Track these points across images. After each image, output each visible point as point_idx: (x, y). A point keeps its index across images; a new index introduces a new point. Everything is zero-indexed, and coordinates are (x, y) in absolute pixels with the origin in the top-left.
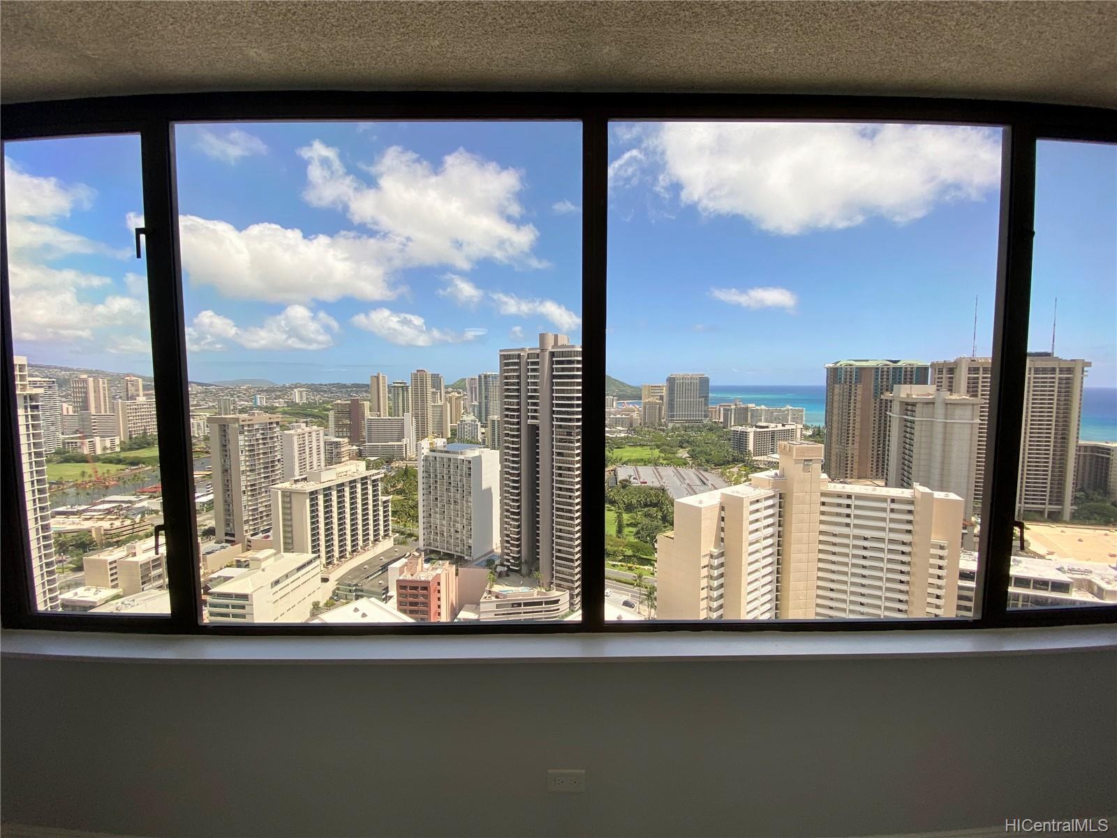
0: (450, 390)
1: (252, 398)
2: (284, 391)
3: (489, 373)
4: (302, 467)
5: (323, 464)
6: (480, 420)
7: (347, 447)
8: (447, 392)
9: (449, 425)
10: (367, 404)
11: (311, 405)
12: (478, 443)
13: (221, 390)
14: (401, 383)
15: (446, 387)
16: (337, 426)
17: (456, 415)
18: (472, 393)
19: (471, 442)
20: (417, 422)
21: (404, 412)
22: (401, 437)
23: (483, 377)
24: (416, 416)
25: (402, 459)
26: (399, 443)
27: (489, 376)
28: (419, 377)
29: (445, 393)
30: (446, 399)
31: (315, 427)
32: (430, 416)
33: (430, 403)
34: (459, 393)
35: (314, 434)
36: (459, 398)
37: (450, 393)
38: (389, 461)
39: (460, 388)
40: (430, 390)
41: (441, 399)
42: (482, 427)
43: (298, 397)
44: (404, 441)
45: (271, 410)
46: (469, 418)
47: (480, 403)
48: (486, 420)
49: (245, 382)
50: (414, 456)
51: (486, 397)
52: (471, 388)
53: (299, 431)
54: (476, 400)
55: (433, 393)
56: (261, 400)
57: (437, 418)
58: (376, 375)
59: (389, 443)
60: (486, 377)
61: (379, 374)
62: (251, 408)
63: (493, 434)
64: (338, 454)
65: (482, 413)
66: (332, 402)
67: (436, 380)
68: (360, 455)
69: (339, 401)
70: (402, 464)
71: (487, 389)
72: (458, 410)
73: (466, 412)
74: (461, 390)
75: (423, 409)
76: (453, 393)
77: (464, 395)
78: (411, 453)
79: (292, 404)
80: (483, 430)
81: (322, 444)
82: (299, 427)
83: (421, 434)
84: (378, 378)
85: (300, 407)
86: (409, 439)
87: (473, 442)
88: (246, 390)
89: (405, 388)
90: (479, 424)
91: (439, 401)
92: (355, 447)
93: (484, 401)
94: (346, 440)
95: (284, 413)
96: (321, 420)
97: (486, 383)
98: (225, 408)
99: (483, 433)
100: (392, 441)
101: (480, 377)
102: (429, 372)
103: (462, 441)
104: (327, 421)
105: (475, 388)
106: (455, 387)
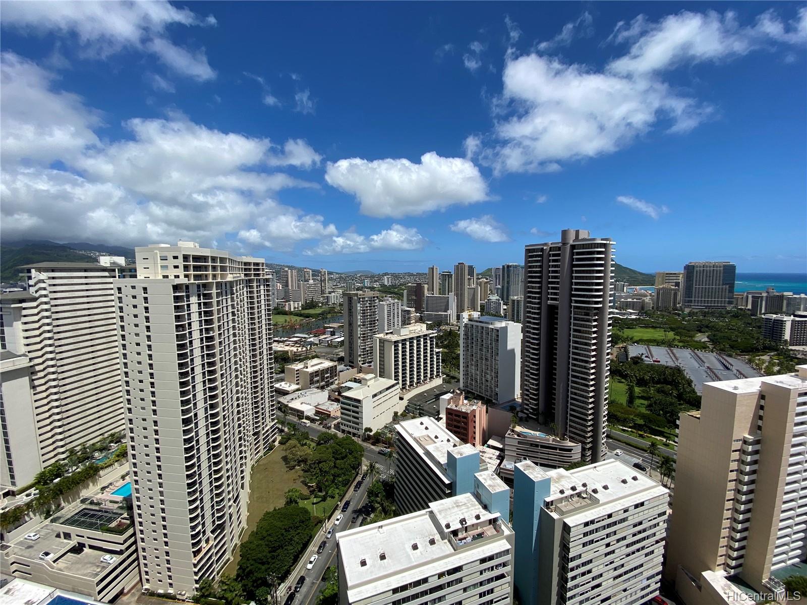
0: (480, 277)
1: (362, 282)
2: (380, 277)
3: (510, 264)
4: (389, 325)
5: (400, 324)
6: (502, 300)
7: (414, 315)
8: (478, 279)
9: (479, 302)
10: (426, 286)
11: (393, 286)
12: (500, 316)
13: (348, 277)
14: (447, 272)
15: (478, 275)
16: (408, 300)
17: (485, 295)
18: (496, 279)
19: (495, 316)
20: (457, 299)
21: (449, 292)
22: (446, 310)
23: (506, 267)
24: (457, 295)
25: (448, 324)
26: (445, 313)
27: (511, 266)
28: (460, 267)
30: (477, 284)
31: (396, 301)
32: (466, 295)
33: (467, 287)
34: (487, 279)
35: (396, 304)
36: (486, 283)
37: (480, 279)
38: (439, 325)
39: (487, 276)
40: (467, 277)
41: (473, 283)
42: (504, 304)
43: (386, 281)
44: (449, 312)
45: (372, 289)
46: (494, 298)
47: (503, 287)
48: (508, 299)
49: (359, 272)
50: (455, 323)
51: (508, 283)
52: (496, 275)
53: (388, 302)
54: (499, 284)
55: (469, 279)
56: (367, 283)
57: (470, 298)
59: (439, 313)
60: (508, 267)
61: (433, 266)
62: (362, 287)
63: (513, 311)
64: (409, 318)
65: (505, 295)
66: (405, 284)
67: (471, 269)
68: (421, 320)
69: (410, 284)
70: (448, 328)
71: (508, 276)
72: (486, 292)
73: (492, 293)
75: (461, 290)
77: (491, 281)
78: (453, 320)
79: (383, 285)
80: (505, 307)
81: (400, 311)
82: (388, 300)
83: (460, 309)
84: (433, 269)
85: (387, 287)
86: (452, 312)
87: (497, 316)
88: (360, 277)
89: (450, 276)
90: (502, 302)
91: (472, 285)
92: (418, 314)
93: (506, 285)
94: (414, 309)
95: (379, 291)
96: (400, 296)
97: (508, 271)
98: (350, 288)
99: (504, 309)
100: (441, 311)
101: (503, 266)
102: (467, 265)
103: (488, 314)
104: (403, 297)
105: (499, 275)
106: (484, 275)
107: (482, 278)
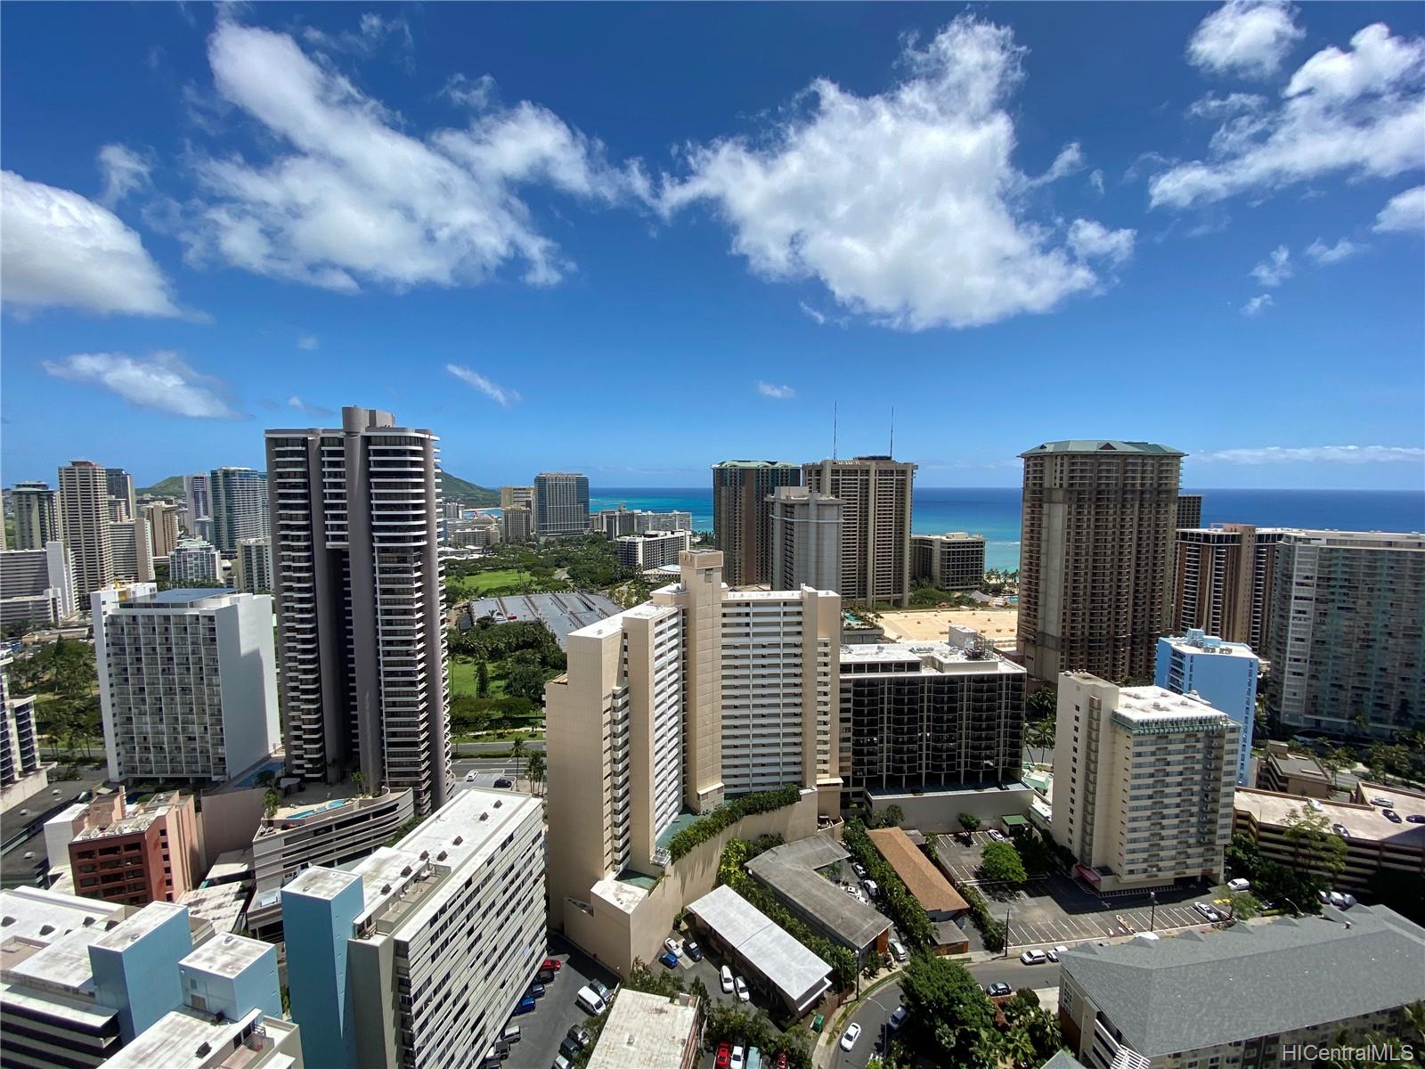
0: (147, 496)
3: (233, 468)
6: (218, 547)
8: (141, 502)
9: (151, 558)
12: (216, 586)
14: (34, 486)
15: (139, 492)
17: (165, 538)
18: (197, 501)
19: (202, 586)
20: (77, 555)
21: (44, 539)
22: (41, 584)
23: (220, 475)
24: (75, 546)
25: (47, 626)
26: (38, 598)
27: (233, 473)
28: (78, 475)
29: (138, 502)
30: (140, 514)
32: (107, 545)
33: (106, 522)
34: (169, 502)
36: (168, 510)
37: (147, 502)
38: (17, 633)
39: (169, 494)
40: (104, 497)
41: (128, 513)
42: (223, 558)
44: (50, 594)
46: (196, 544)
47: (217, 519)
48: (232, 545)
50: (75, 619)
51: (230, 509)
52: (195, 493)
54: (206, 513)
55: (111, 503)
57: (122, 549)
59: (15, 599)
60: (227, 474)
63: (249, 569)
65: (222, 537)
67: (117, 482)
70: (51, 637)
71: (229, 495)
72: (168, 531)
73: (187, 533)
74: (172, 498)
75: (88, 531)
76: (157, 503)
77: (180, 506)
78: (68, 610)
80: (227, 563)
83: (90, 578)
86: (63, 592)
87: (207, 584)
89: (44, 496)
90: (217, 554)
91: (125, 517)
93: (224, 514)
97: (228, 486)
99: (225, 569)
100: (21, 594)
101: (214, 474)
102: (100, 466)
103: (182, 583)
105: (204, 493)
106: (158, 492)
107: (153, 500)
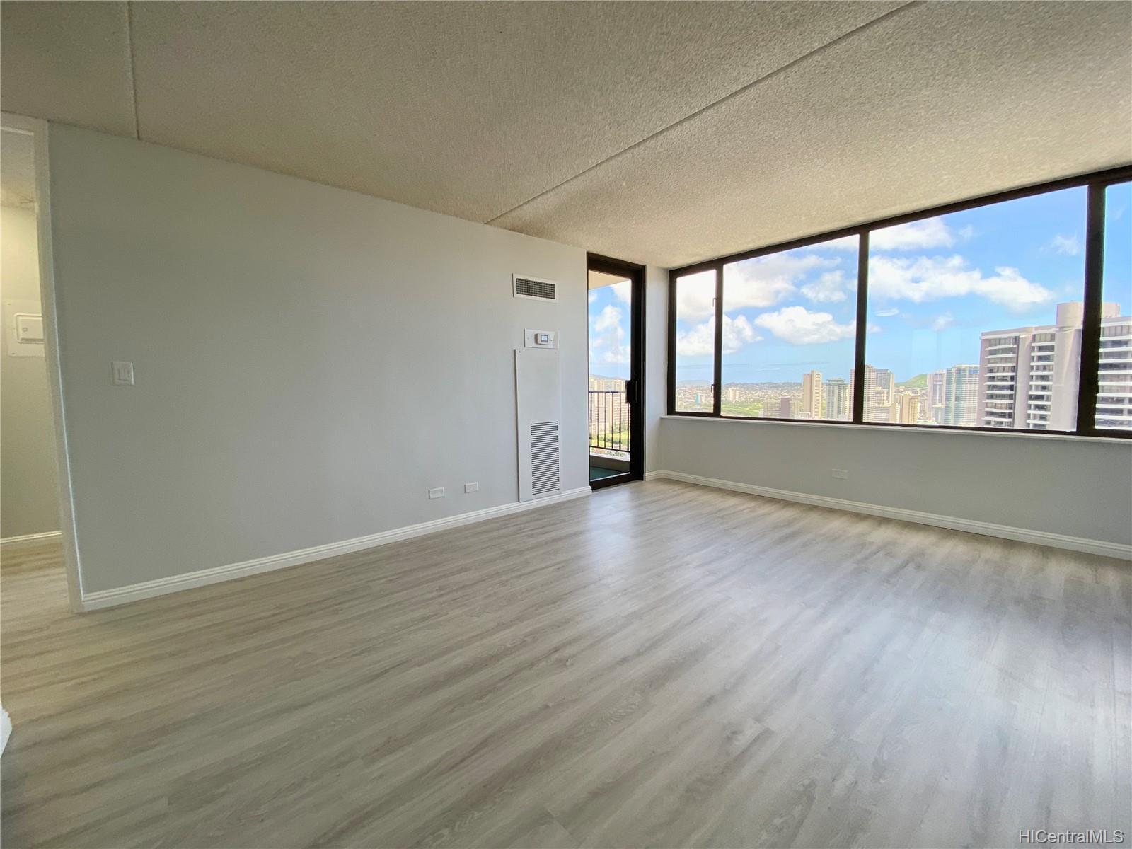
0: (902, 388)
1: (694, 396)
3: (964, 366)
8: (898, 392)
10: (798, 403)
11: (743, 403)
14: (837, 381)
17: (909, 418)
18: (935, 391)
21: (838, 413)
23: (953, 371)
27: (964, 370)
29: (895, 392)
30: (895, 400)
32: (872, 419)
33: (874, 404)
34: (915, 392)
36: (915, 398)
37: (900, 392)
39: (918, 387)
40: (875, 388)
41: (888, 400)
43: (732, 395)
47: (947, 406)
51: (957, 398)
52: (935, 386)
54: (940, 401)
55: (878, 392)
56: (701, 398)
58: (810, 373)
60: (959, 371)
61: (812, 372)
62: (693, 405)
65: (949, 420)
66: (762, 400)
67: (884, 377)
69: (769, 400)
71: (959, 387)
72: (911, 413)
74: (918, 389)
76: (906, 393)
77: (923, 395)
84: (811, 376)
85: (734, 405)
88: (690, 389)
89: (842, 387)
91: (885, 402)
93: (953, 402)
97: (959, 379)
101: (949, 371)
102: (875, 368)
105: (941, 386)
106: (908, 385)
107: (905, 390)
